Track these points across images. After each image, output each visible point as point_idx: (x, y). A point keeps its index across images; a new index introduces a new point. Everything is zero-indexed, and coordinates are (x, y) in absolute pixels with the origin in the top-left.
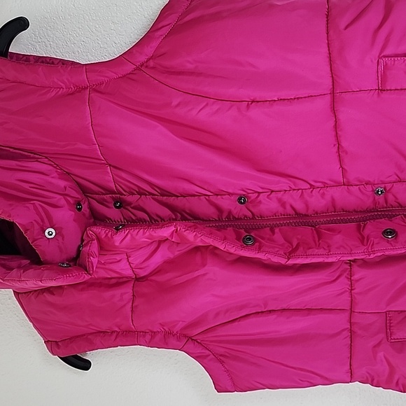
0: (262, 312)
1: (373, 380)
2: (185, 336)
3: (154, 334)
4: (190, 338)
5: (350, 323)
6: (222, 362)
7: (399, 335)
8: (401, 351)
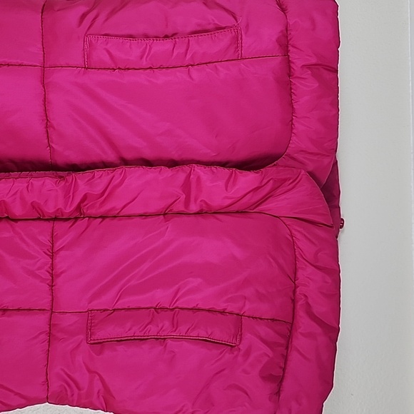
5: (50, 324)
7: (100, 334)
8: (100, 353)
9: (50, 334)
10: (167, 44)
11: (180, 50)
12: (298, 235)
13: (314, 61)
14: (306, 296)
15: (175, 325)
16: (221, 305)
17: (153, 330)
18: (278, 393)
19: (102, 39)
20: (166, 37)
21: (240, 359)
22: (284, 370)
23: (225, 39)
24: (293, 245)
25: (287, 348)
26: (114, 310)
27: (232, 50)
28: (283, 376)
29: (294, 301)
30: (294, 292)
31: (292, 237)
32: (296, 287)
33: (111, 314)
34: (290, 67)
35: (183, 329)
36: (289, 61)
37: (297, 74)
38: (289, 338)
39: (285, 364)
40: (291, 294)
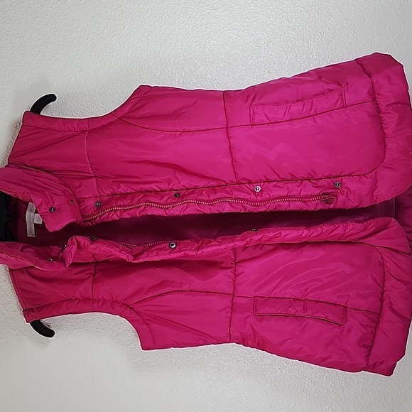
0: (178, 291)
1: (244, 342)
2: (125, 305)
3: (104, 301)
4: (128, 306)
5: (232, 303)
6: (147, 324)
7: (261, 311)
8: (261, 321)
9: (232, 308)
10: (300, 105)
11: (307, 108)
12: (386, 259)
13: (393, 101)
14: (390, 298)
15: (305, 309)
16: (333, 299)
17: (292, 311)
18: (369, 355)
19: (260, 107)
20: (298, 100)
21: (345, 333)
22: (373, 342)
23: (335, 96)
24: (382, 265)
25: (376, 329)
26: (269, 298)
27: (339, 102)
28: (372, 346)
29: (382, 300)
30: (382, 295)
31: (382, 259)
32: (384, 291)
33: (267, 299)
34: (378, 107)
35: (309, 313)
36: (377, 104)
37: (383, 111)
38: (377, 323)
39: (374, 338)
40: (380, 296)
